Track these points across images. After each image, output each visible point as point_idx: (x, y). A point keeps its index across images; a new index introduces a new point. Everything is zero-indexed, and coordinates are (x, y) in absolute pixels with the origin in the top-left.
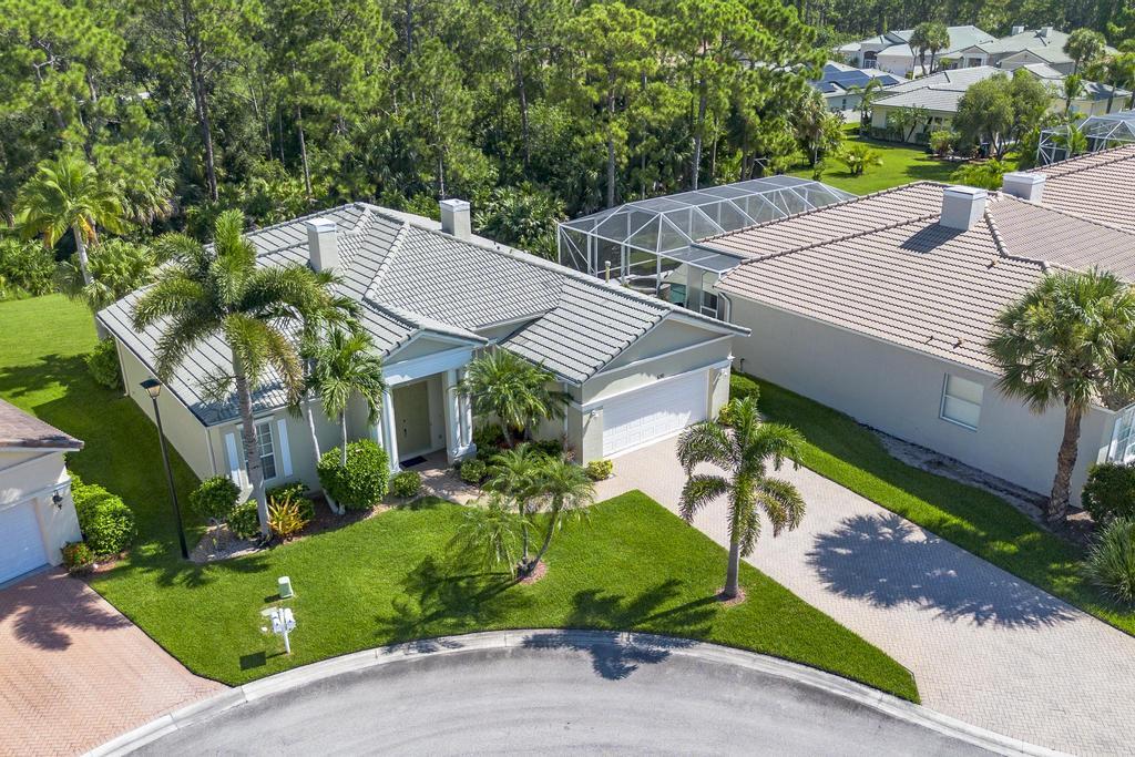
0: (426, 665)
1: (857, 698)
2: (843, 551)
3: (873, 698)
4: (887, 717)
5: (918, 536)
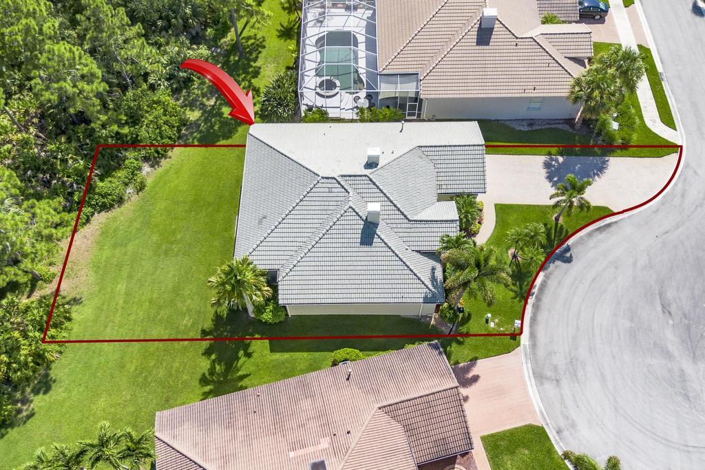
3: (608, 220)
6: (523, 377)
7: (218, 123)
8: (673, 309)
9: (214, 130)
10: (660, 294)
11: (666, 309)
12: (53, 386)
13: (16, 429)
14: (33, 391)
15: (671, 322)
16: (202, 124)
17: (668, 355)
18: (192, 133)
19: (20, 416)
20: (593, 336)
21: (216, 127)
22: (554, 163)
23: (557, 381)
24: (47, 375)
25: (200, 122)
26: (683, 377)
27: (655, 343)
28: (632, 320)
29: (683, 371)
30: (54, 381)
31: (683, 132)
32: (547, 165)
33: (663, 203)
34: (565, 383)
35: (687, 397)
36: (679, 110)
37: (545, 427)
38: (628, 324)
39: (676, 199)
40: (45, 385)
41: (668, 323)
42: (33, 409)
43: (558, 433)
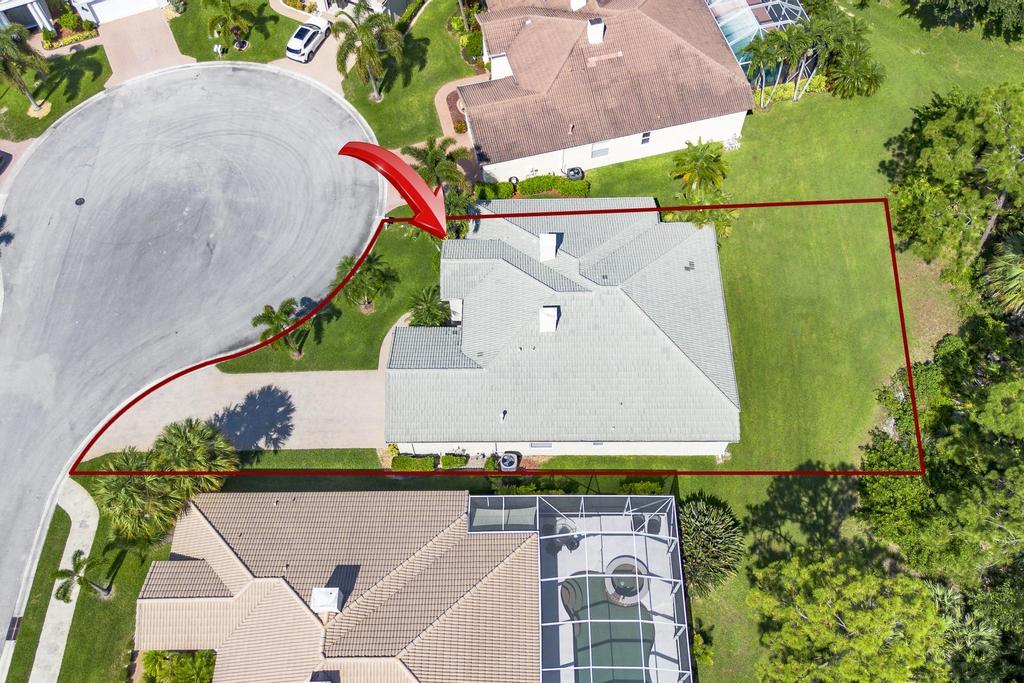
2: (281, 409)
7: (806, 509)
8: (203, 248)
9: (807, 495)
10: (208, 264)
11: (210, 247)
12: (878, 167)
15: (212, 235)
16: (830, 508)
17: (232, 206)
18: (841, 491)
19: (898, 145)
20: (303, 223)
21: (805, 500)
22: (275, 436)
23: (355, 184)
24: (890, 176)
25: (836, 513)
26: (226, 186)
27: (240, 215)
28: (254, 237)
29: (224, 192)
30: (879, 171)
31: (48, 503)
32: (286, 432)
33: (144, 381)
34: (349, 181)
35: (231, 170)
36: (27, 549)
38: (261, 234)
39: (124, 386)
40: (887, 168)
41: (216, 234)
42: (888, 150)
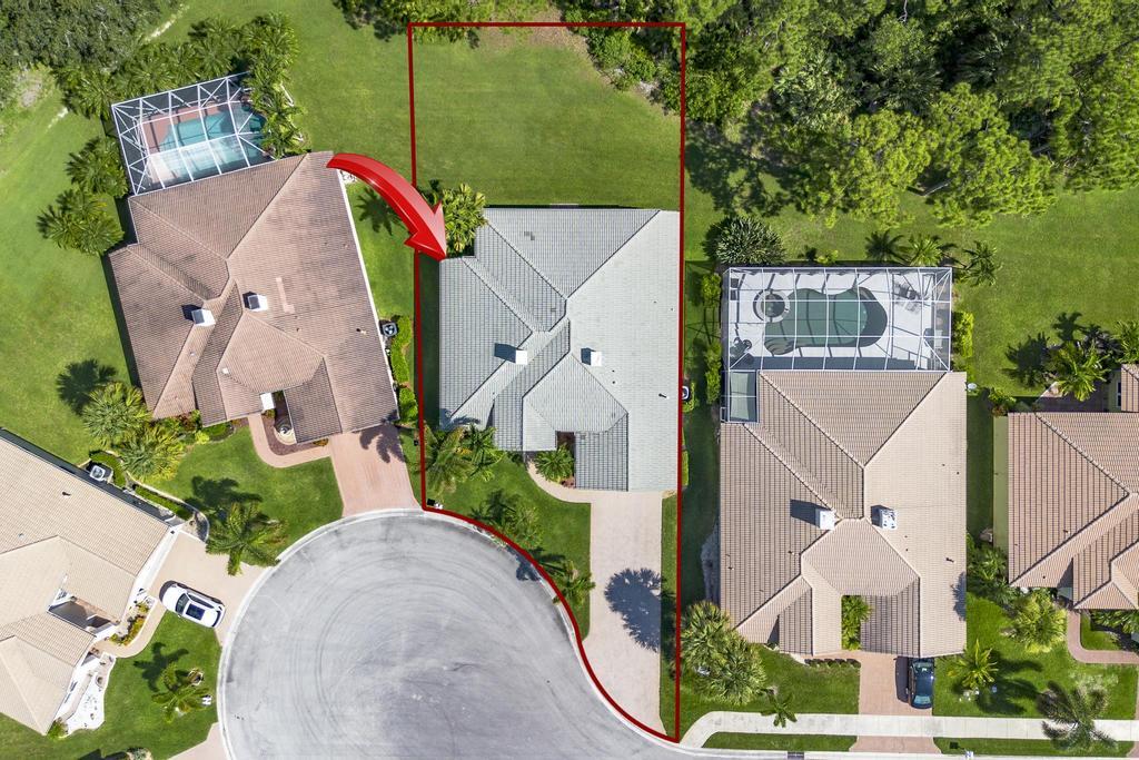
0: (474, 535)
1: (568, 629)
2: (627, 581)
3: (571, 632)
4: (568, 640)
5: (657, 593)
6: (389, 506)
7: (720, 166)
9: (707, 163)
12: (383, 40)
13: (343, 15)
14: (378, 22)
15: (445, 668)
16: (717, 147)
19: (354, 16)
20: (432, 585)
22: (650, 583)
24: (393, 32)
27: (421, 646)
30: (387, 41)
31: (701, 755)
37: (341, 521)
38: (444, 623)
40: (383, 33)
43: (336, 531)
